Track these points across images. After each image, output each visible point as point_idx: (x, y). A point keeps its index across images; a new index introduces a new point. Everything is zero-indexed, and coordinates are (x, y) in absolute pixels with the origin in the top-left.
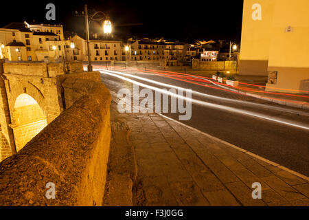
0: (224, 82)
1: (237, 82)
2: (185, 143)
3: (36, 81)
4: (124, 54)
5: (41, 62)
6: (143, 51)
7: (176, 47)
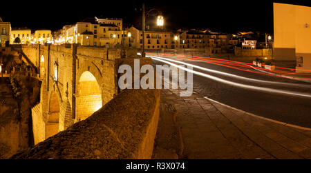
0: (263, 67)
1: (274, 67)
2: (231, 123)
3: (98, 62)
4: (173, 42)
5: (103, 47)
6: (190, 40)
7: (220, 36)
